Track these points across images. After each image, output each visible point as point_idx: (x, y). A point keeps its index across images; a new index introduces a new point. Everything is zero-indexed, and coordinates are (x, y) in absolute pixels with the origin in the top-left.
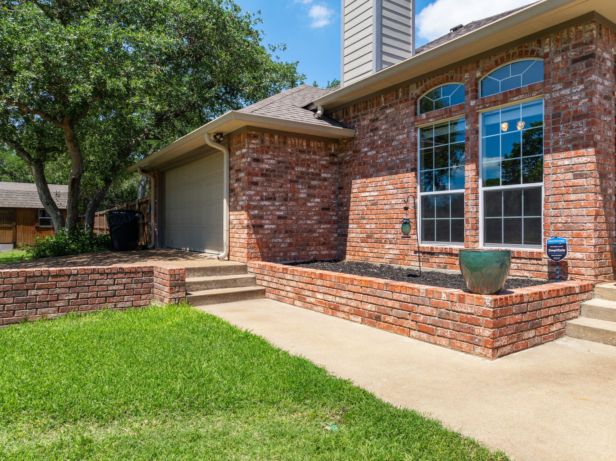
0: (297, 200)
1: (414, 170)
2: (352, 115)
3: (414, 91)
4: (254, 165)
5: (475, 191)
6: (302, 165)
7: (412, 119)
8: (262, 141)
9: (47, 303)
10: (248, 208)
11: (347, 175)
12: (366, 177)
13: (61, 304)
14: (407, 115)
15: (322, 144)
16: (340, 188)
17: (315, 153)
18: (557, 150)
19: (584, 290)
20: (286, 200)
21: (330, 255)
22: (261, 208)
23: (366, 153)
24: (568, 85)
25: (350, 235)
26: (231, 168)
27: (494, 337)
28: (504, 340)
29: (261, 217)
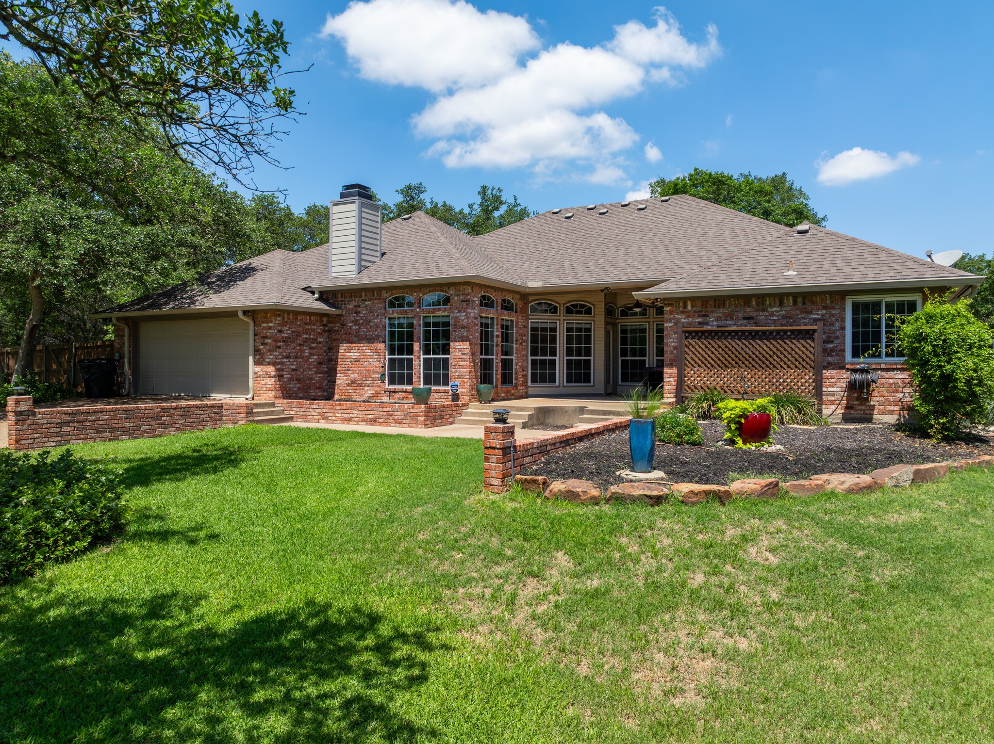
0: (303, 357)
1: (384, 342)
2: (340, 299)
3: (385, 294)
4: (278, 334)
5: (419, 357)
6: (306, 334)
7: (383, 311)
8: (283, 318)
9: (170, 425)
10: (274, 364)
11: (335, 340)
12: (351, 343)
13: (177, 426)
14: (380, 308)
15: (318, 318)
16: (330, 349)
17: (314, 325)
18: (455, 341)
19: (464, 405)
20: (296, 358)
21: (323, 396)
22: (282, 363)
23: (350, 327)
24: (460, 311)
25: (338, 382)
26: (255, 335)
27: (425, 420)
28: (429, 422)
29: (282, 370)
